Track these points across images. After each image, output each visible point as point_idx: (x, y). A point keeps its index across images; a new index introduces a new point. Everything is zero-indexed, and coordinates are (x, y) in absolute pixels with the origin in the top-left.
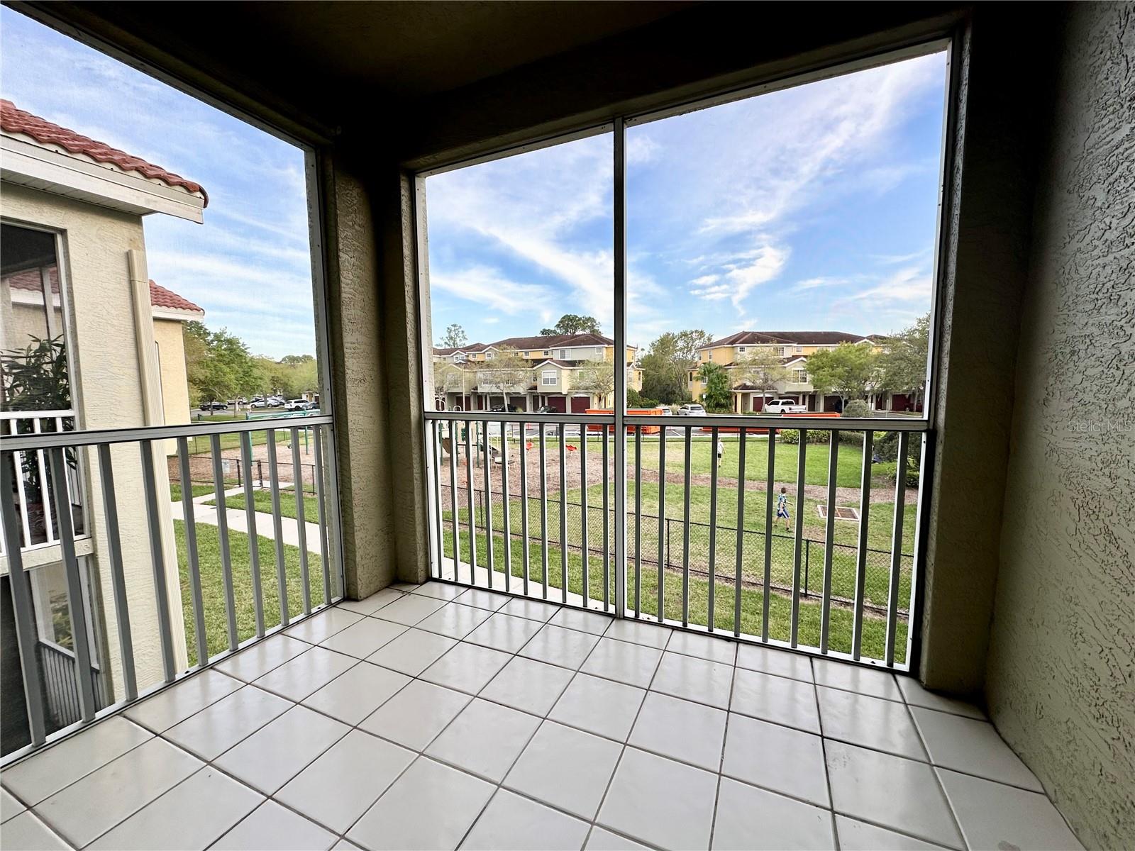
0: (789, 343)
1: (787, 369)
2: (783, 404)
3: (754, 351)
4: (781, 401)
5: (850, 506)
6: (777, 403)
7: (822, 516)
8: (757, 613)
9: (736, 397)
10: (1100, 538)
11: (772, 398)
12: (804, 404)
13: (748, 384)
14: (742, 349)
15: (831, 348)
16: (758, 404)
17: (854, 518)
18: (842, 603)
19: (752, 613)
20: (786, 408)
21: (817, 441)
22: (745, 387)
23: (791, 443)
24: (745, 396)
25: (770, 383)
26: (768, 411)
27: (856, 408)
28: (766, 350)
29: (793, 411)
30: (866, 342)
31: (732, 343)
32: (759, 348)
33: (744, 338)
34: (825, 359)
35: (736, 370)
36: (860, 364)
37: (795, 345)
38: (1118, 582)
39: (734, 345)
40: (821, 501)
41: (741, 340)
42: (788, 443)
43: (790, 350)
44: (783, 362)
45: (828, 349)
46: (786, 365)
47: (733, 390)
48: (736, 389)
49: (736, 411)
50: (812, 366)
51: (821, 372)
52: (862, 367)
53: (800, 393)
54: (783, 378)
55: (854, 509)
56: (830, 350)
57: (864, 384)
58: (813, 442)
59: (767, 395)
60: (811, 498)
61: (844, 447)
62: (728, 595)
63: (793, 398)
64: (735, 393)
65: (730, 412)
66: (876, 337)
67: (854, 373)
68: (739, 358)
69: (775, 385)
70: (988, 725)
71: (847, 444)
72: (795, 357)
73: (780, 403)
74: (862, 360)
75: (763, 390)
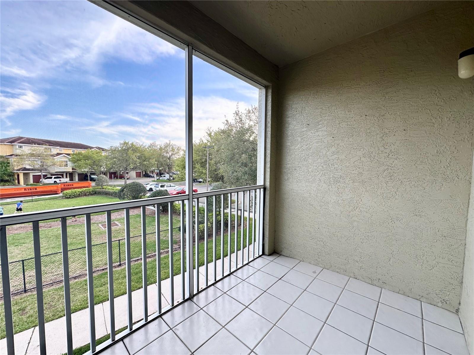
0: (55, 146)
1: (55, 159)
2: (55, 178)
3: (33, 149)
4: (53, 177)
5: (114, 221)
6: (51, 178)
7: (104, 229)
8: (103, 285)
9: (18, 175)
10: (308, 206)
11: (46, 175)
12: (66, 177)
13: (28, 167)
14: (21, 147)
15: (83, 151)
16: (37, 179)
17: (118, 225)
18: (136, 261)
19: (101, 286)
20: (58, 180)
21: (84, 195)
22: (25, 169)
23: (70, 198)
24: (26, 175)
25: (45, 167)
26: (45, 182)
27: (102, 179)
28: (40, 149)
29: (62, 182)
30: (95, 150)
31: (11, 142)
32: (36, 147)
33: (22, 140)
34: (81, 156)
35: (17, 159)
36: (99, 159)
37: (59, 147)
38: (313, 212)
39: (13, 144)
40: (99, 223)
41: (19, 141)
42: (68, 198)
43: (55, 150)
44: (53, 156)
45: (82, 151)
46: (55, 158)
47: (15, 171)
48: (19, 170)
49: (19, 183)
50: (74, 159)
51: (80, 162)
52: (99, 161)
53: (65, 172)
54: (54, 164)
55: (116, 222)
56: (83, 152)
57: (100, 168)
58: (82, 196)
59: (43, 174)
60: (94, 222)
61: (98, 196)
62: (82, 285)
63: (60, 175)
64: (17, 173)
65: (14, 185)
66: (98, 147)
67: (96, 163)
68: (18, 152)
69: (49, 169)
70: (281, 256)
71: (99, 195)
72: (58, 154)
73: (53, 178)
74: (100, 158)
75: (41, 171)
